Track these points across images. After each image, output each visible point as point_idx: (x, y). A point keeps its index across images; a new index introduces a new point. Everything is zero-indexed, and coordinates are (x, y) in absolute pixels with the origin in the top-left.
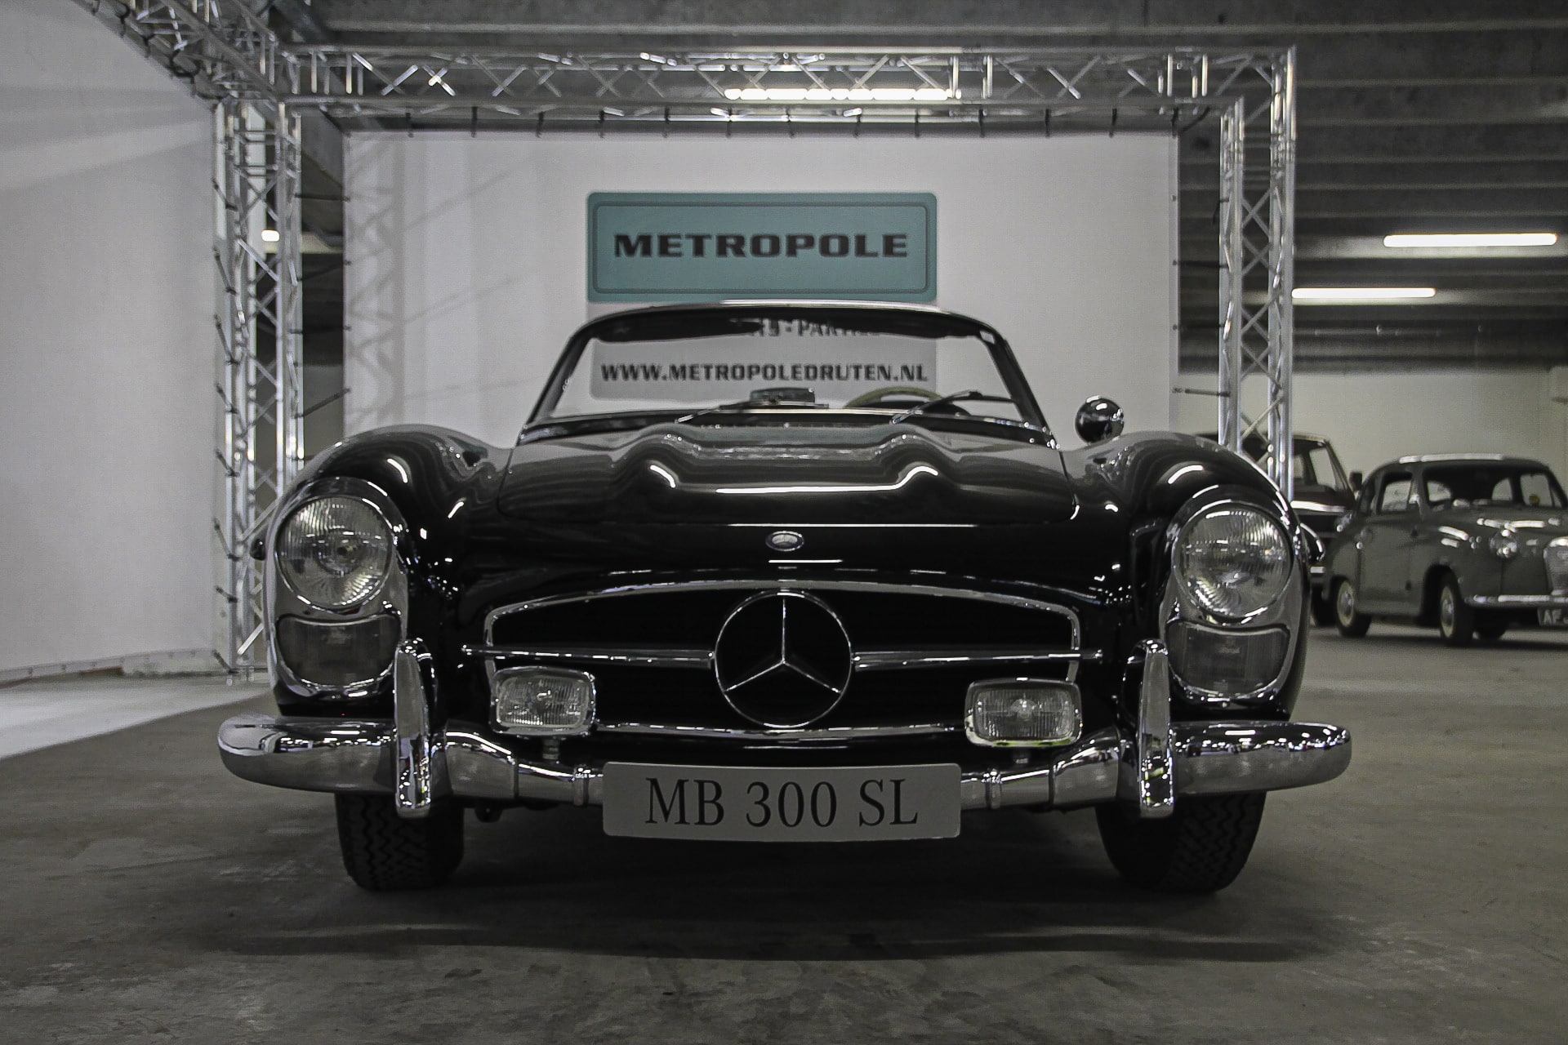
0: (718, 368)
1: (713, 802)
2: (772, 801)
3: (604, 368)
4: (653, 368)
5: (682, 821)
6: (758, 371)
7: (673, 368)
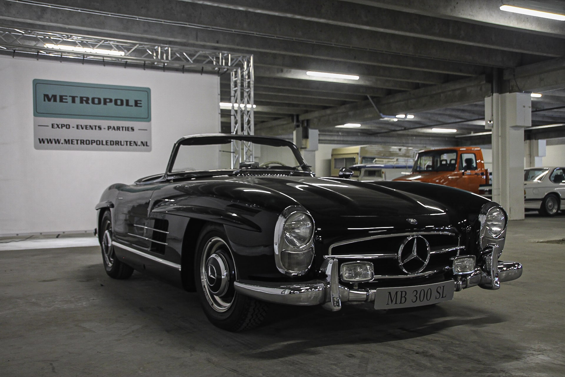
0: (81, 140)
1: (404, 297)
2: (418, 295)
3: (39, 139)
4: (58, 140)
5: (396, 303)
6: (94, 142)
7: (65, 140)
